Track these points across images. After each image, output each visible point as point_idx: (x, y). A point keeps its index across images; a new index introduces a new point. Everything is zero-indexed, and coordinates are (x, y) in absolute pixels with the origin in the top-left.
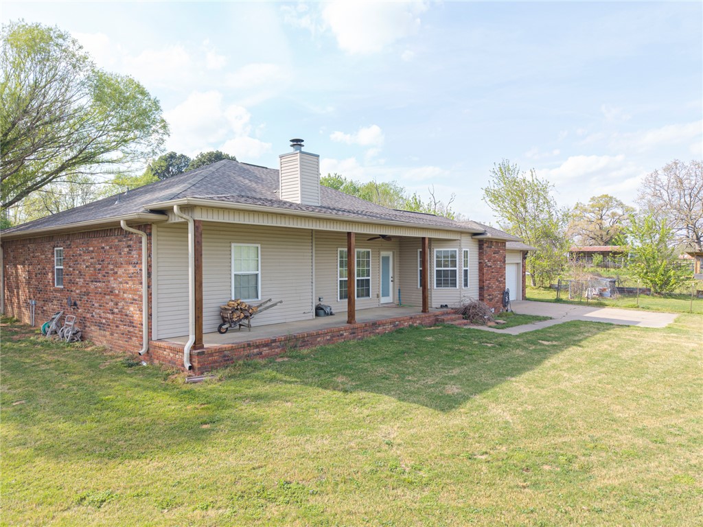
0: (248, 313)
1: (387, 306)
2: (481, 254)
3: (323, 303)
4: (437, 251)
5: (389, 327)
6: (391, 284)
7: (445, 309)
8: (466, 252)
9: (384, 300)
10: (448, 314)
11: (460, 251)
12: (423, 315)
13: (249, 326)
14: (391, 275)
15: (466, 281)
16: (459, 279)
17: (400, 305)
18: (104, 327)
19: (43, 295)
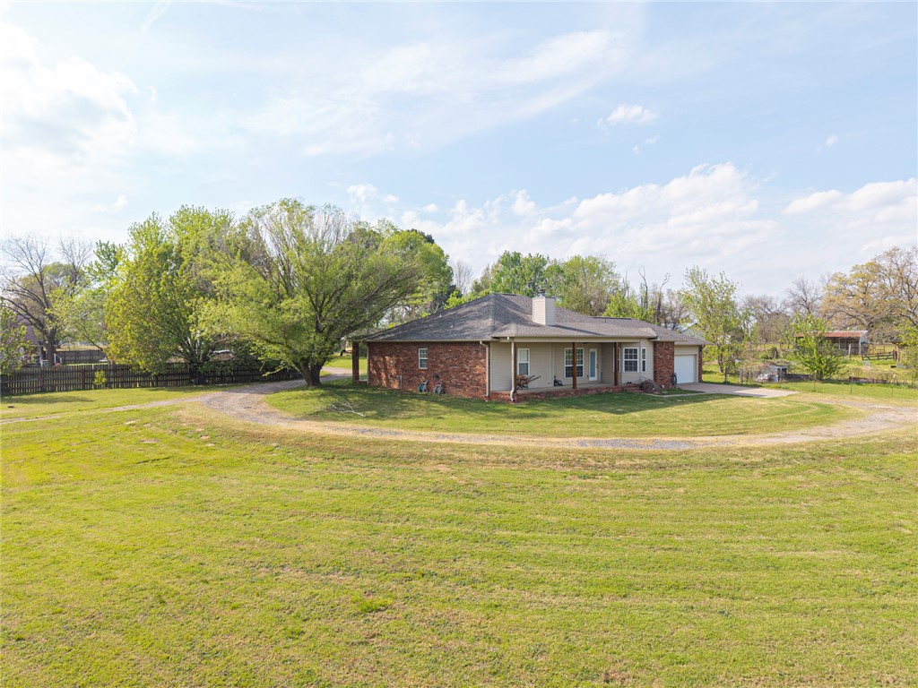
0: (527, 381)
1: (593, 382)
2: (655, 350)
3: (558, 379)
4: (626, 350)
5: (595, 392)
6: (596, 369)
7: (629, 384)
8: (644, 350)
9: (591, 379)
10: (631, 387)
11: (640, 349)
12: (615, 387)
13: (527, 387)
14: (596, 363)
15: (644, 367)
16: (639, 366)
17: (602, 382)
18: (459, 387)
19: (409, 372)
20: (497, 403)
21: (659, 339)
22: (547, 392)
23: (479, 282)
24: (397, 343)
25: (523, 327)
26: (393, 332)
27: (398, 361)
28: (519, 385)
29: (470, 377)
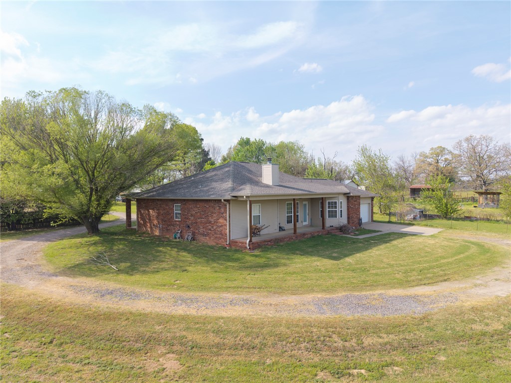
0: (259, 230)
1: (306, 226)
2: (348, 202)
3: (281, 225)
4: (329, 203)
5: (309, 235)
6: (307, 216)
7: (332, 228)
8: (341, 202)
9: (304, 223)
10: (333, 230)
11: (339, 202)
12: (323, 230)
13: (260, 235)
14: (307, 212)
15: (341, 215)
16: (338, 214)
17: (311, 225)
18: (206, 235)
19: (167, 222)
20: (236, 251)
21: (352, 195)
22: (276, 239)
23: (226, 156)
24: (158, 200)
25: (255, 187)
26: (155, 191)
27: (159, 214)
28: (254, 233)
29: (215, 227)
